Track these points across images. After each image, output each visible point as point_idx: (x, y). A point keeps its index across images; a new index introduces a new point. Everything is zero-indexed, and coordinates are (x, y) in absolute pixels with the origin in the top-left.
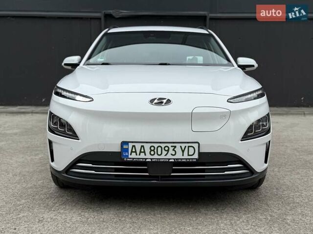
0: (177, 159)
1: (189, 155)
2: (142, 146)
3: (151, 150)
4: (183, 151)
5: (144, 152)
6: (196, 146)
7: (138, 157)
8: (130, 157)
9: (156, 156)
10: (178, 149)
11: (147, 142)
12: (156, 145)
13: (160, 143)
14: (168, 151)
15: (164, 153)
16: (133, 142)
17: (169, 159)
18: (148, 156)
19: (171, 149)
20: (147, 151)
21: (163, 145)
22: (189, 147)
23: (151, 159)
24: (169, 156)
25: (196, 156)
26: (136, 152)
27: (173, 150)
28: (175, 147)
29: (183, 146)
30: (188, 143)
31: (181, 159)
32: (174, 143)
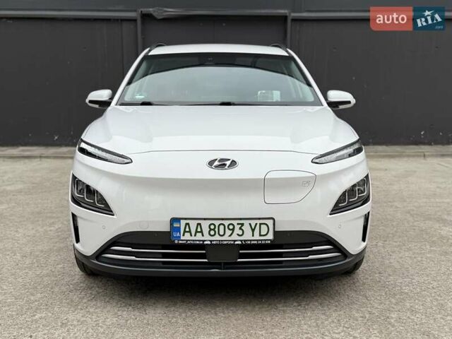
0: (245, 241)
2: (199, 224)
4: (253, 230)
5: (201, 232)
6: (270, 223)
7: (193, 238)
8: (182, 238)
9: (217, 237)
10: (246, 228)
11: (205, 219)
12: (217, 223)
13: (223, 219)
14: (233, 230)
15: (228, 232)
16: (186, 219)
17: (235, 241)
18: (207, 237)
19: (237, 227)
20: (206, 230)
21: (226, 223)
22: (260, 224)
23: (211, 241)
24: (235, 237)
25: (270, 236)
26: (190, 232)
27: (240, 228)
28: (242, 225)
29: (253, 223)
30: (259, 219)
31: (251, 241)
32: (241, 219)
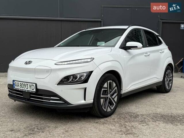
0: (28, 91)
1: (32, 89)
2: (18, 83)
3: (21, 85)
4: (30, 87)
5: (18, 86)
6: (34, 85)
7: (17, 88)
8: (15, 87)
9: (22, 88)
10: (28, 86)
11: (19, 81)
12: (22, 83)
13: (23, 82)
14: (25, 86)
15: (24, 87)
16: (16, 81)
17: (26, 90)
18: (20, 88)
19: (26, 85)
20: (19, 85)
21: (24, 83)
22: (32, 85)
23: (21, 89)
24: (26, 89)
25: (35, 90)
26: (16, 85)
27: (27, 86)
28: (27, 84)
29: (30, 84)
30: (32, 83)
31: (30, 91)
32: (27, 82)
